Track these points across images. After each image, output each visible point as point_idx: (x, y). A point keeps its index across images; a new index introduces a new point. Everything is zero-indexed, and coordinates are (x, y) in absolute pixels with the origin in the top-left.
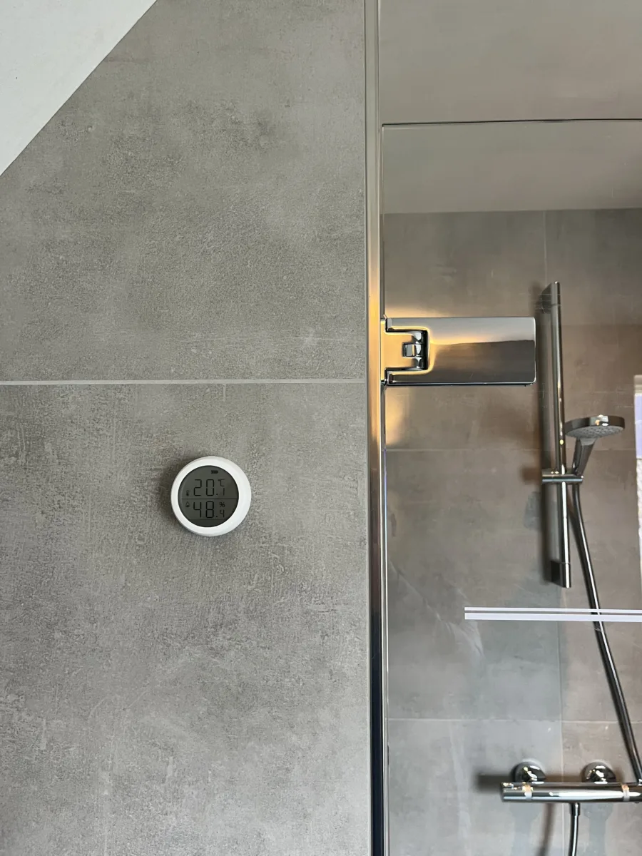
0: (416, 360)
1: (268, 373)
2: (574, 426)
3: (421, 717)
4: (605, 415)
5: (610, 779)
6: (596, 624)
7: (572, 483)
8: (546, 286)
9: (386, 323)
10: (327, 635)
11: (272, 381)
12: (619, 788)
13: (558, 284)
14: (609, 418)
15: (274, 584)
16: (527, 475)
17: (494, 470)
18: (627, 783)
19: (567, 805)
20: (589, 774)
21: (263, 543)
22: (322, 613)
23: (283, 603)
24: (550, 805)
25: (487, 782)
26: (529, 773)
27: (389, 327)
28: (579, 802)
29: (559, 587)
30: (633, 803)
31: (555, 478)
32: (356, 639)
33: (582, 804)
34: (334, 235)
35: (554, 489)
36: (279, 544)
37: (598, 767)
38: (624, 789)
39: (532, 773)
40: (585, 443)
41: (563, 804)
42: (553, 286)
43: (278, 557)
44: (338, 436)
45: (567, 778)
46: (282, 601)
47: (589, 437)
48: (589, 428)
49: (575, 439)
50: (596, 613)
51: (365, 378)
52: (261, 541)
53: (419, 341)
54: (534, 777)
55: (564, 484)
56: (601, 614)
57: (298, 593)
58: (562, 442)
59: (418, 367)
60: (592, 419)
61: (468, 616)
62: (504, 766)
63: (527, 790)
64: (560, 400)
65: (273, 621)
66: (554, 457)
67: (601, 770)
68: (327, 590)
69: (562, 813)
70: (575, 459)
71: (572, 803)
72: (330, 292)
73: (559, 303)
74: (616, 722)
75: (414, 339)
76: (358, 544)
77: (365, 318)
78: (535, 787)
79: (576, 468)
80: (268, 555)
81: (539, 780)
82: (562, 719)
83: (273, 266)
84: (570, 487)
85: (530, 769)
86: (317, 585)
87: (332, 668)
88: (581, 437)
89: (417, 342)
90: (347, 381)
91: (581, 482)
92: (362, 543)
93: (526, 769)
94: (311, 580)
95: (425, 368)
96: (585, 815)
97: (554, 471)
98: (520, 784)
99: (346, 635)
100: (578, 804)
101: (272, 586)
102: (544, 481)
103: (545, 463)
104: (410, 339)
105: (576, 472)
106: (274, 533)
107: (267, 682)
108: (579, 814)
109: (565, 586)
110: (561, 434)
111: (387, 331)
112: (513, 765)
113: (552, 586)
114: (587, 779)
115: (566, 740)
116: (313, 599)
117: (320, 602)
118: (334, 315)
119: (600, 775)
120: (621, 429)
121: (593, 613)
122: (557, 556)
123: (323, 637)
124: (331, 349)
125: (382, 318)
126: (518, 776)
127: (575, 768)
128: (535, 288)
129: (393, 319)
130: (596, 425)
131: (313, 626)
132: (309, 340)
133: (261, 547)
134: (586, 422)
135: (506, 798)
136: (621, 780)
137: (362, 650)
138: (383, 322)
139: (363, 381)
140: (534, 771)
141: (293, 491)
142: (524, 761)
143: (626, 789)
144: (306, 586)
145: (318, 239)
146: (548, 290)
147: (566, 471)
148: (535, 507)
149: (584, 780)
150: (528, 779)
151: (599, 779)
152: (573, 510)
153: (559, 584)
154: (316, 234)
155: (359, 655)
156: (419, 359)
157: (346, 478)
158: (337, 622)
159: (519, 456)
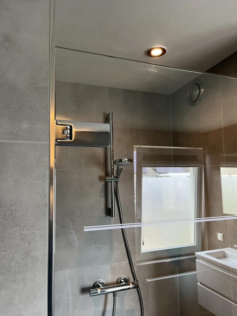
0: (68, 136)
1: (7, 138)
2: (117, 161)
3: (61, 271)
4: (126, 158)
5: (126, 282)
6: (122, 229)
7: (115, 181)
8: (108, 113)
9: (57, 122)
10: (31, 243)
11: (8, 141)
12: (129, 285)
13: (112, 113)
14: (128, 159)
15: (8, 224)
16: (101, 179)
17: (90, 177)
18: (131, 282)
19: (112, 294)
20: (119, 281)
21: (3, 208)
22: (29, 234)
23: (12, 232)
24: (106, 294)
25: (85, 290)
26: (99, 284)
27: (57, 123)
28: (116, 291)
29: (111, 217)
30: (133, 289)
31: (110, 179)
32: (43, 243)
33: (117, 292)
34: (36, 86)
35: (110, 183)
36: (10, 208)
37: (122, 278)
38: (130, 285)
39: (101, 284)
40: (120, 167)
41: (111, 293)
42: (110, 113)
43: (9, 213)
44: (37, 164)
45: (112, 284)
46: (11, 231)
47: (121, 166)
48: (122, 162)
49: (117, 166)
50: (122, 225)
51: (48, 142)
52: (2, 207)
53: (69, 129)
54: (101, 285)
55: (113, 181)
56: (124, 225)
57: (18, 227)
58: (112, 167)
59: (68, 139)
60: (123, 160)
61: (85, 230)
62: (91, 284)
63: (99, 291)
64: (112, 153)
65: (7, 240)
66: (110, 172)
67: (123, 279)
68: (31, 225)
69: (110, 296)
70: (117, 173)
71: (114, 292)
72: (34, 108)
73: (112, 119)
74: (128, 262)
75: (67, 129)
76: (44, 206)
77: (48, 119)
78: (101, 289)
79: (117, 176)
80: (5, 213)
81: (103, 286)
82: (111, 263)
83: (10, 95)
84: (115, 182)
85: (99, 283)
86: (27, 223)
87: (32, 256)
88: (119, 165)
89: (68, 130)
90: (41, 143)
91: (118, 181)
92: (46, 206)
93: (98, 283)
94: (24, 221)
95: (71, 139)
96: (118, 296)
97: (110, 177)
98: (96, 289)
99: (39, 242)
100: (116, 293)
101: (7, 225)
102: (106, 180)
103: (107, 174)
104: (65, 128)
105: (117, 177)
106: (8, 203)
107: (4, 265)
108: (116, 296)
109: (113, 217)
110: (112, 164)
111: (57, 125)
112: (94, 283)
113: (109, 217)
114: (119, 283)
115: (112, 270)
116: (25, 229)
117: (28, 230)
118: (36, 117)
119: (123, 281)
120: (131, 163)
121: (121, 225)
122: (110, 207)
123: (29, 244)
124: (34, 130)
125: (55, 120)
126: (96, 286)
127: (115, 280)
128: (104, 114)
129: (59, 120)
130: (124, 162)
131: (24, 240)
132: (25, 126)
133: (2, 210)
134: (121, 161)
135: (91, 295)
136: (129, 281)
137: (45, 247)
138: (55, 121)
139: (48, 143)
140: (101, 283)
141: (17, 186)
142: (98, 280)
143: (131, 284)
144: (22, 224)
145: (29, 87)
146: (109, 114)
147: (114, 177)
148: (103, 190)
149: (118, 283)
150: (99, 287)
151: (122, 283)
152: (116, 191)
153: (111, 216)
154: (29, 84)
155: (44, 249)
156: (69, 136)
157: (40, 181)
158: (35, 237)
159: (98, 172)
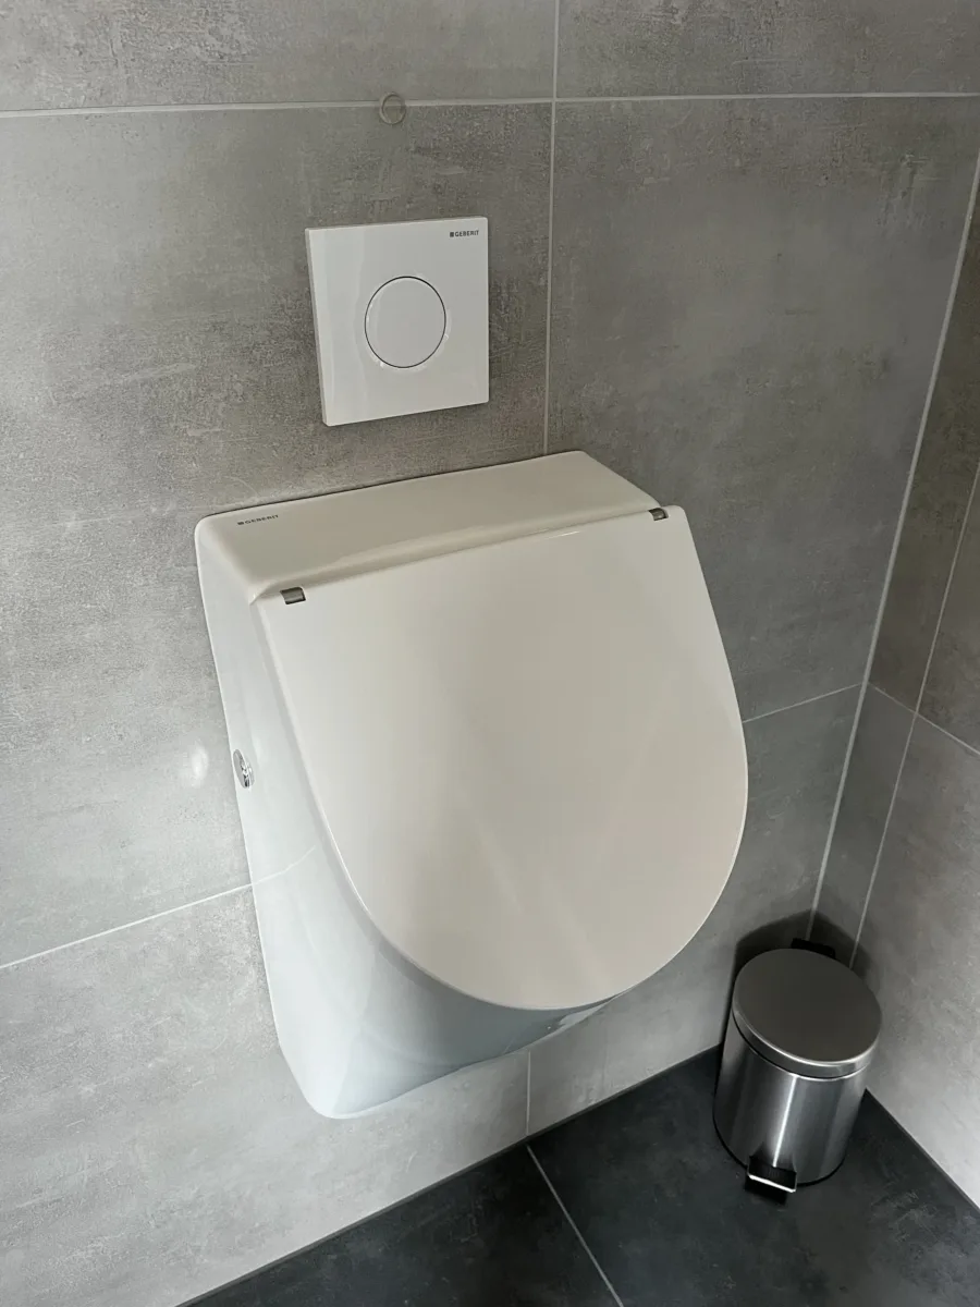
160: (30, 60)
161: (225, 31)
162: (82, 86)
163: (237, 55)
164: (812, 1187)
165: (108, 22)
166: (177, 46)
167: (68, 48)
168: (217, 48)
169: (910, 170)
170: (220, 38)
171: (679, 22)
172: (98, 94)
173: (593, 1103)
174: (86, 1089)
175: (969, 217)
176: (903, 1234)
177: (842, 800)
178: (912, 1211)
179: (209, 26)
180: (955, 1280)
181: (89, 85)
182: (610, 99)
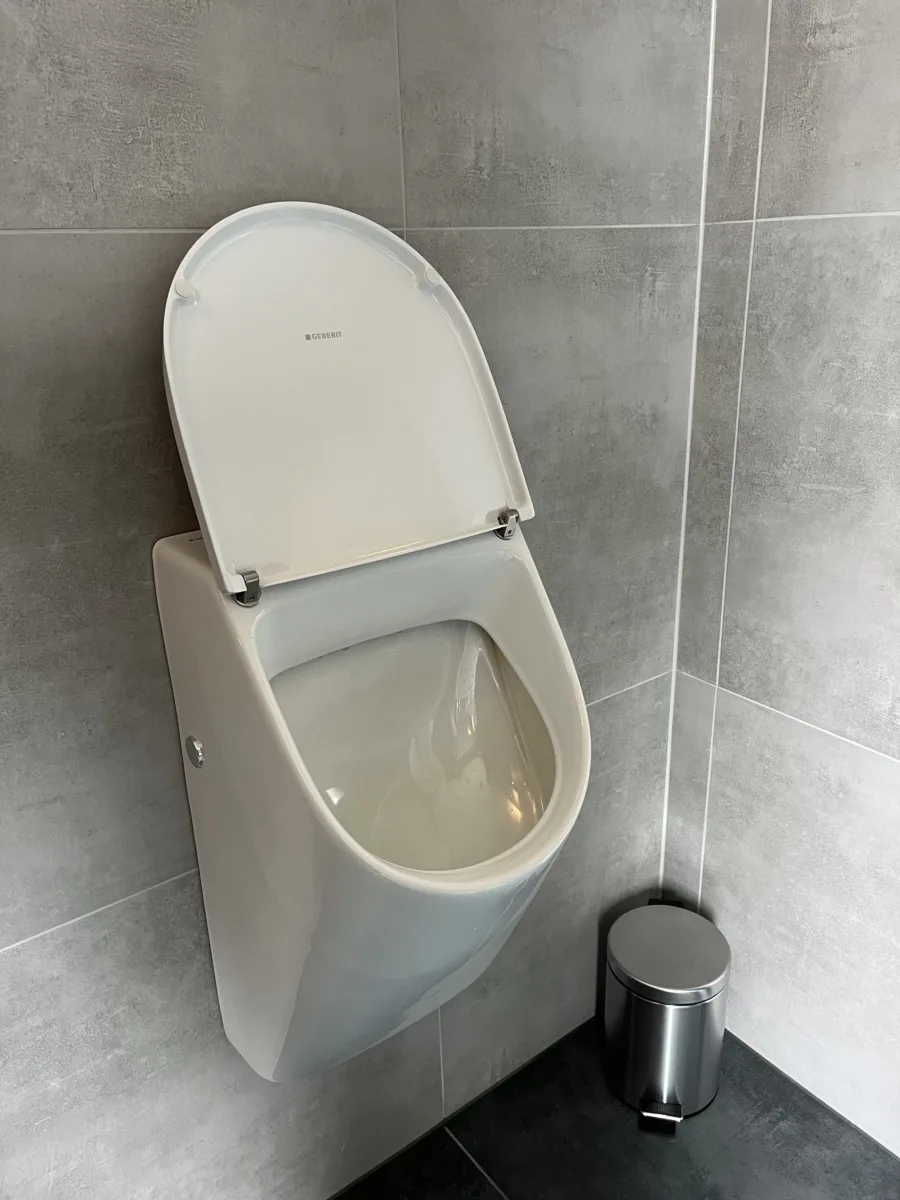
160: (33, 193)
161: (174, 177)
162: (71, 213)
163: (182, 194)
164: (697, 1117)
165: (90, 168)
166: (139, 186)
167: (62, 185)
168: (170, 189)
169: (651, 278)
170: (170, 182)
171: (486, 177)
172: (83, 218)
173: (498, 1079)
174: (53, 1084)
175: (697, 311)
176: (777, 1143)
177: (671, 773)
178: (781, 1123)
179: (162, 173)
180: (827, 1172)
181: (76, 212)
182: (442, 229)
